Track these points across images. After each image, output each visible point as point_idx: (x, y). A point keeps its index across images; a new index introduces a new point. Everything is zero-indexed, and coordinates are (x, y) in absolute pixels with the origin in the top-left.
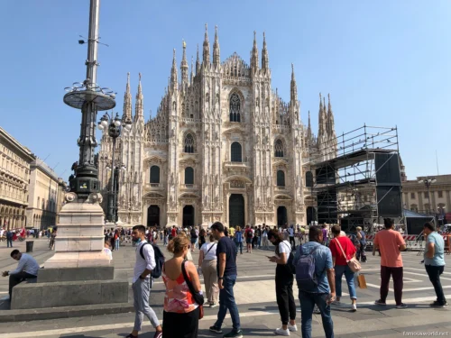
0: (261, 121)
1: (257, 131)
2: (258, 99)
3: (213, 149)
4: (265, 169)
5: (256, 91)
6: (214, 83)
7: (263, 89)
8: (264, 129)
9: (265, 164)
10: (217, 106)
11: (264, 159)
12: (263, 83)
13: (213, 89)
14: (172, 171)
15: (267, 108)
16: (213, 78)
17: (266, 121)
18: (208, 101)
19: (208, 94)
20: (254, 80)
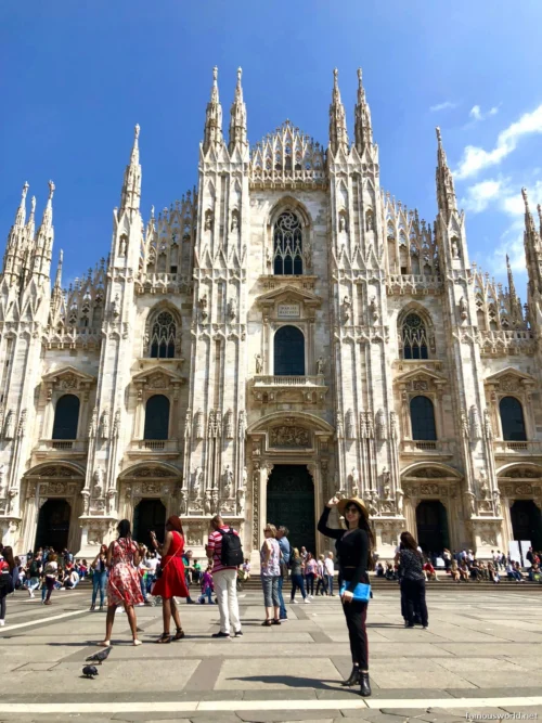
0: (355, 266)
1: (343, 291)
2: (345, 214)
3: (220, 342)
4: (368, 392)
5: (340, 197)
6: (225, 188)
7: (358, 191)
8: (361, 286)
9: (367, 378)
10: (233, 237)
11: (367, 364)
12: (356, 177)
13: (225, 201)
14: (104, 404)
15: (369, 235)
16: (224, 176)
17: (369, 266)
18: (211, 226)
19: (210, 213)
20: (334, 171)
